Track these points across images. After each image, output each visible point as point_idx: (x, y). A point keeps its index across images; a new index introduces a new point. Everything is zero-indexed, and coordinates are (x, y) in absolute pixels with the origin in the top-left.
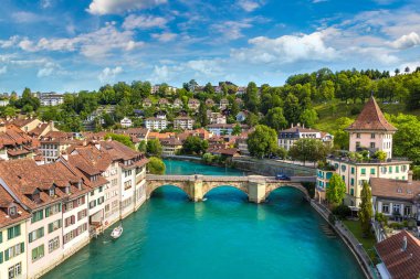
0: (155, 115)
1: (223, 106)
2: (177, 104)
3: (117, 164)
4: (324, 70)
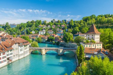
0: (42, 30)
3: (17, 44)
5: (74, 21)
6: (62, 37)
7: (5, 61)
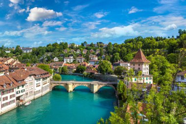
0: (69, 56)
1: (97, 52)
2: (78, 52)
4: (139, 37)
5: (113, 45)
6: (97, 66)
7: (13, 101)
